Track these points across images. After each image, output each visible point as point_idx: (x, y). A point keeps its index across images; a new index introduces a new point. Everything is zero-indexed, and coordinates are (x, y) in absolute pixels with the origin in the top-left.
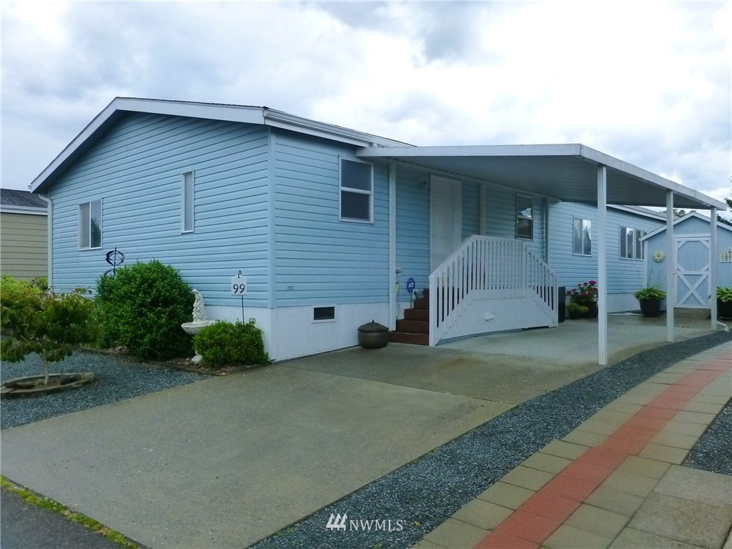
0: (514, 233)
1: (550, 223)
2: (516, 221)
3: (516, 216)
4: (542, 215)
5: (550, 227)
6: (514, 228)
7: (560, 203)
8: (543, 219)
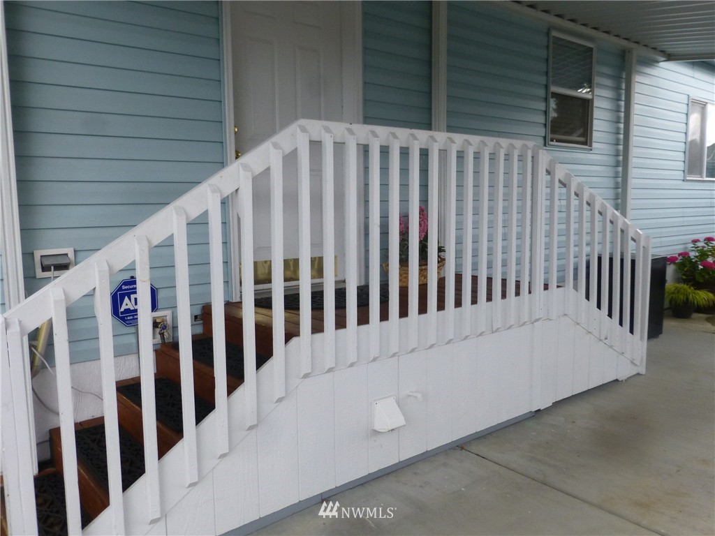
0: (542, 131)
1: (636, 109)
2: (546, 100)
3: (546, 87)
4: (618, 88)
5: (635, 119)
6: (541, 119)
7: (663, 64)
8: (619, 99)
